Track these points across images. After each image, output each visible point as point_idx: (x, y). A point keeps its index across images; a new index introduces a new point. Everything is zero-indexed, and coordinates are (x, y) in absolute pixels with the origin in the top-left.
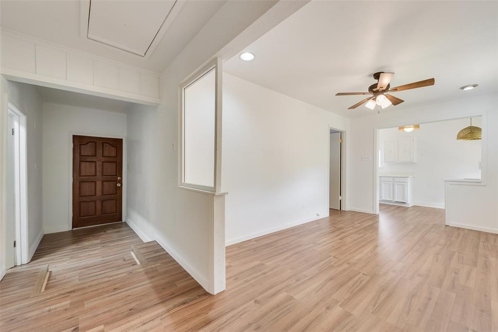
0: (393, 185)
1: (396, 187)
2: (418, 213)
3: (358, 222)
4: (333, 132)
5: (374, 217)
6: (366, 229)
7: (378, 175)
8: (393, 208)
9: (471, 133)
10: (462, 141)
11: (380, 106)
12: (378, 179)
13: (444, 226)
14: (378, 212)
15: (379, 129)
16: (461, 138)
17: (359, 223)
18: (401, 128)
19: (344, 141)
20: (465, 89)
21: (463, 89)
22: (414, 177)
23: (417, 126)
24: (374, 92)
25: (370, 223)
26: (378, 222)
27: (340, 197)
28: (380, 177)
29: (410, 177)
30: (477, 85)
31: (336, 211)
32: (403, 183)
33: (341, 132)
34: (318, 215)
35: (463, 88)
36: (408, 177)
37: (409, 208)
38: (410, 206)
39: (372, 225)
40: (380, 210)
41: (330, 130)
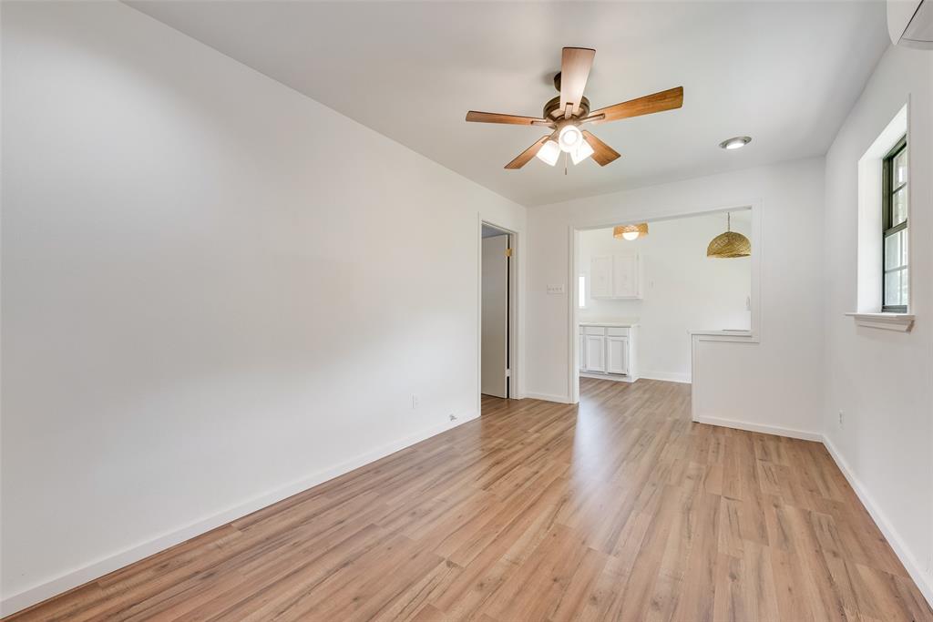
0: (606, 341)
1: (610, 344)
2: (647, 396)
3: (535, 428)
4: (489, 233)
5: (569, 411)
6: (547, 447)
7: (577, 323)
8: (605, 387)
9: (729, 243)
10: (715, 259)
11: (569, 154)
12: (577, 330)
13: (690, 425)
14: (576, 398)
15: (579, 229)
16: (715, 253)
17: (537, 432)
18: (619, 231)
19: (514, 252)
20: (729, 147)
21: (726, 146)
22: (639, 326)
23: (643, 228)
24: (554, 119)
25: (560, 426)
26: (573, 424)
27: (507, 371)
28: (581, 326)
29: (632, 326)
30: (750, 139)
31: (495, 403)
32: (622, 338)
33: (509, 235)
34: (453, 418)
35: (725, 144)
36: (629, 327)
37: (631, 384)
38: (633, 381)
39: (562, 433)
40: (581, 393)
41: (483, 226)
